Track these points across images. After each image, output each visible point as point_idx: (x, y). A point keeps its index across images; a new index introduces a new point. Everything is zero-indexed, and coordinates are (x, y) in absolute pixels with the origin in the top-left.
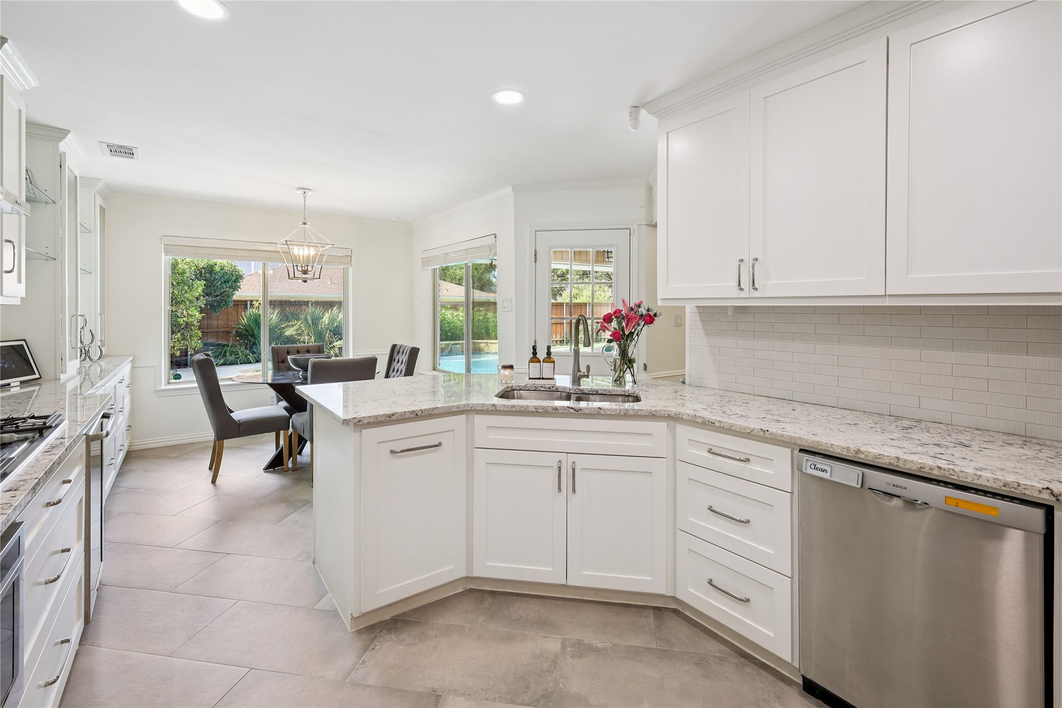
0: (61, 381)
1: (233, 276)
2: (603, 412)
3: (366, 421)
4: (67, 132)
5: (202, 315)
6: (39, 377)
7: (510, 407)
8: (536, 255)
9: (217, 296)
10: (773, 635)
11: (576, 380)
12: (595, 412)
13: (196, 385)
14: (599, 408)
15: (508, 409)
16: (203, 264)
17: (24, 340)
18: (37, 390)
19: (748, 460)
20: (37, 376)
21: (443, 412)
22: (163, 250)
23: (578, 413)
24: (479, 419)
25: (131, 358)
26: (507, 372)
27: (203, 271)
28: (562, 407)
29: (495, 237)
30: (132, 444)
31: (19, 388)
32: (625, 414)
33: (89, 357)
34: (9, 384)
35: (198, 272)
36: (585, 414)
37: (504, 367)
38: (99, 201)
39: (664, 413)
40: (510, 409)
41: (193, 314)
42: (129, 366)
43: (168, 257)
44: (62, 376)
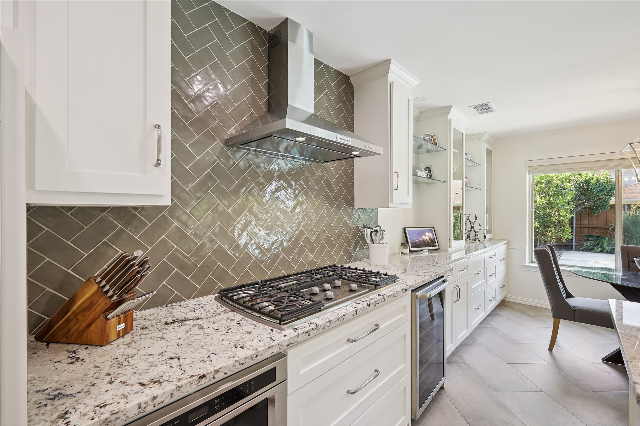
0: (449, 252)
1: (608, 186)
4: (451, 107)
5: (571, 215)
6: (438, 248)
9: (594, 202)
16: (581, 180)
17: (433, 227)
18: (437, 256)
20: (437, 247)
22: (527, 170)
25: (506, 242)
27: (581, 184)
30: (507, 297)
31: (428, 253)
33: (478, 239)
34: (421, 250)
35: (578, 185)
38: (486, 146)
41: (564, 214)
42: (504, 247)
43: (531, 175)
44: (449, 249)
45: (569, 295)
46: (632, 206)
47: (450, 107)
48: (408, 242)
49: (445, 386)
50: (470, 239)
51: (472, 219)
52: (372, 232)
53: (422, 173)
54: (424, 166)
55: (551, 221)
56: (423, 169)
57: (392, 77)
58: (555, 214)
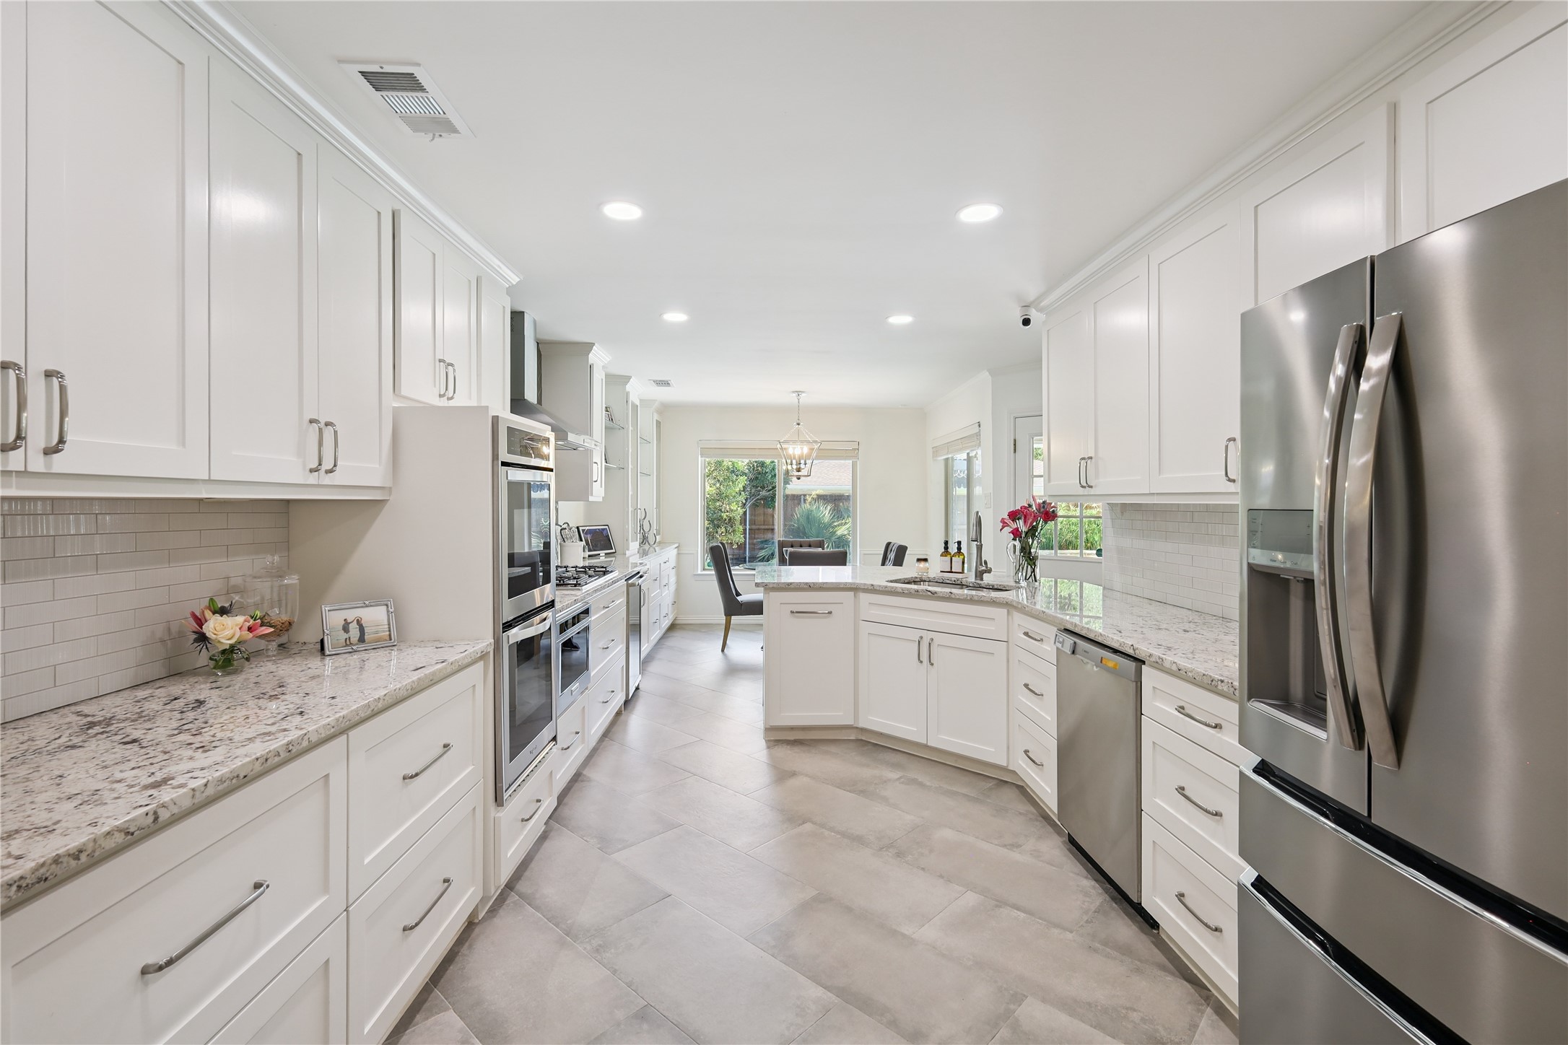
0: (626, 556)
2: (953, 596)
3: (771, 586)
5: (744, 509)
8: (1015, 445)
10: (1050, 792)
11: (979, 575)
13: (714, 572)
17: (608, 526)
19: (1042, 640)
20: (614, 551)
21: (832, 587)
22: (700, 453)
24: (862, 596)
25: (676, 545)
26: (922, 565)
27: (755, 466)
28: (921, 589)
29: (979, 426)
30: (676, 616)
31: (604, 557)
32: (971, 599)
33: (648, 542)
34: (599, 555)
35: (751, 467)
37: (919, 560)
38: (656, 417)
39: (1002, 600)
40: (884, 589)
41: (735, 509)
42: (675, 551)
43: (703, 459)
44: (627, 552)
45: (738, 594)
46: (807, 497)
47: (629, 378)
49: (640, 687)
52: (561, 530)
55: (720, 518)
57: (593, 358)
58: (725, 508)
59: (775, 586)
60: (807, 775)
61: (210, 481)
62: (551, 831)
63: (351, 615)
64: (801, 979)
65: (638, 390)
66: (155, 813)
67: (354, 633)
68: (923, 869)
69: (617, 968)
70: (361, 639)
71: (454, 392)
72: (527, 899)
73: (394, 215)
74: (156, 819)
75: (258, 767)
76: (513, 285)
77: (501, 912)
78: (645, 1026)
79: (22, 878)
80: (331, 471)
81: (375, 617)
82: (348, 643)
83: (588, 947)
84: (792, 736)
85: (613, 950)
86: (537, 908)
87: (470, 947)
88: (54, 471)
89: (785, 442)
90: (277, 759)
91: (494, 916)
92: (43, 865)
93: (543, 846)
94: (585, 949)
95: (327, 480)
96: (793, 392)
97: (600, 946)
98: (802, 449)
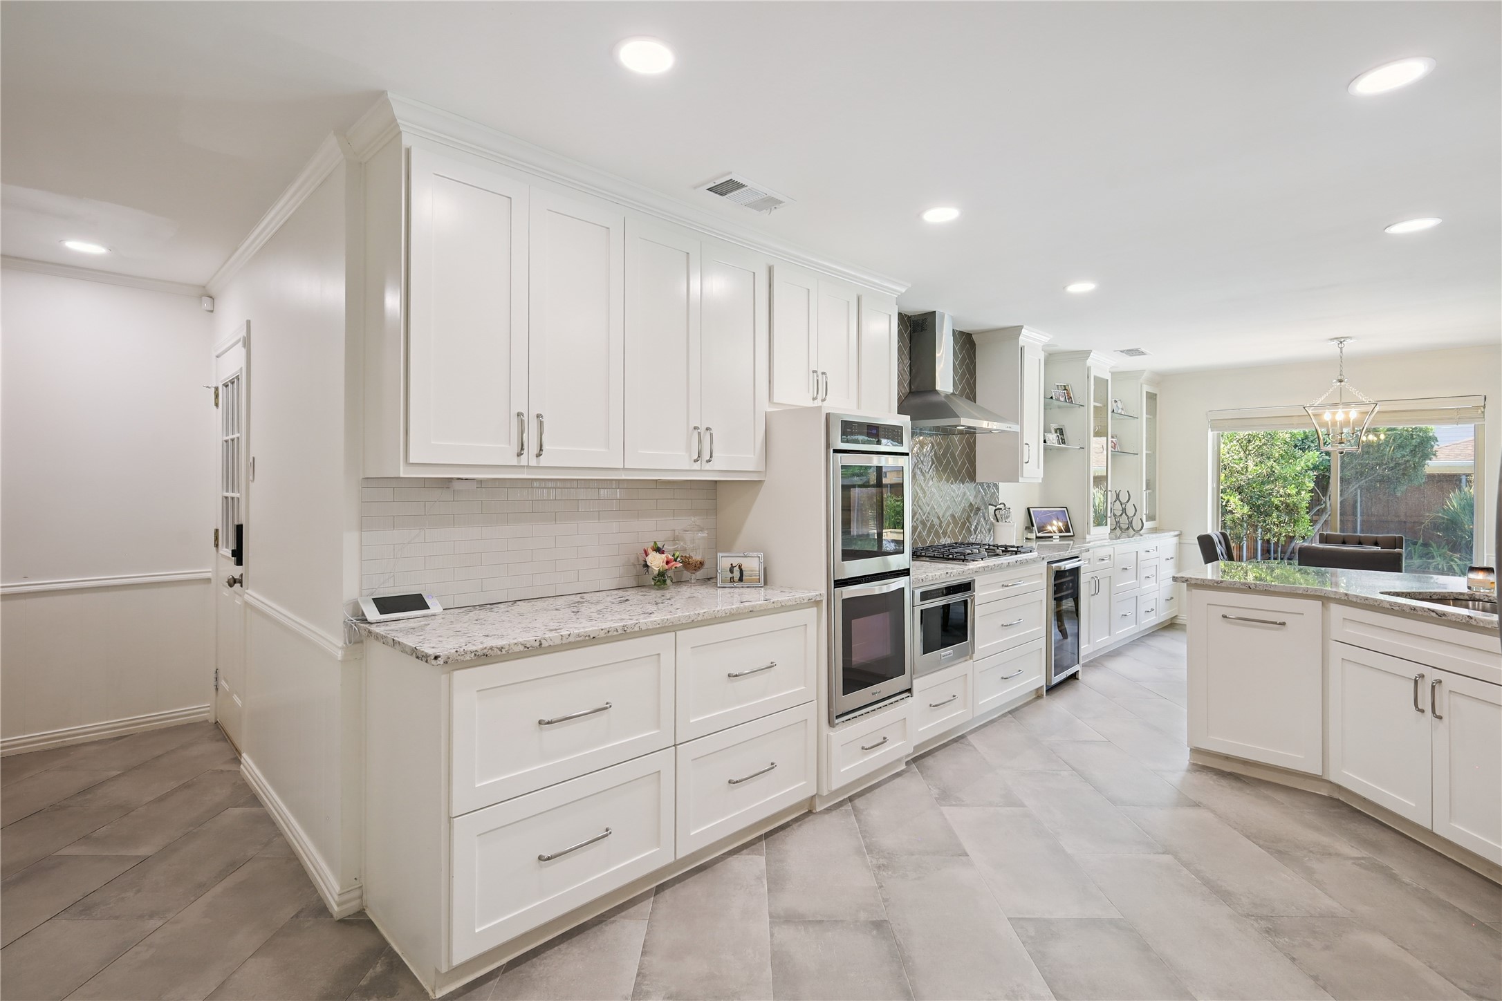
7: (1363, 600)
12: (1464, 621)
14: (1468, 616)
15: (1361, 601)
17: (1066, 508)
20: (1072, 534)
21: (1284, 591)
22: (1209, 426)
23: (1441, 618)
24: (1334, 608)
25: (1176, 533)
26: (1480, 576)
28: (1421, 607)
30: (1176, 615)
31: (1058, 540)
33: (1133, 528)
34: (1052, 537)
36: (1450, 621)
38: (1146, 389)
40: (1363, 601)
42: (1175, 540)
43: (1215, 433)
44: (1087, 536)
47: (1089, 352)
48: (1033, 525)
50: (1119, 527)
51: (1124, 498)
52: (996, 510)
53: (1053, 438)
54: (1053, 426)
55: (1272, 503)
56: (1053, 431)
57: (1022, 340)
58: (1278, 492)
59: (1199, 582)
60: (1213, 811)
61: (624, 469)
62: (908, 771)
63: (735, 562)
64: (1036, 973)
65: (1102, 363)
66: (540, 641)
67: (737, 574)
68: (1293, 960)
69: (884, 885)
70: (739, 577)
71: (826, 395)
72: (856, 811)
73: (770, 270)
74: (541, 644)
75: (602, 634)
76: (901, 294)
77: (834, 813)
78: (875, 932)
79: (476, 651)
80: (708, 461)
81: (752, 565)
82: (732, 580)
83: (875, 862)
84: (1228, 767)
85: (890, 873)
86: (859, 821)
87: (800, 826)
88: (541, 465)
89: (1322, 406)
90: (615, 633)
91: (827, 814)
92: (485, 648)
93: (894, 781)
94: (872, 862)
95: (708, 467)
96: (1332, 339)
97: (883, 865)
98: (1347, 413)
